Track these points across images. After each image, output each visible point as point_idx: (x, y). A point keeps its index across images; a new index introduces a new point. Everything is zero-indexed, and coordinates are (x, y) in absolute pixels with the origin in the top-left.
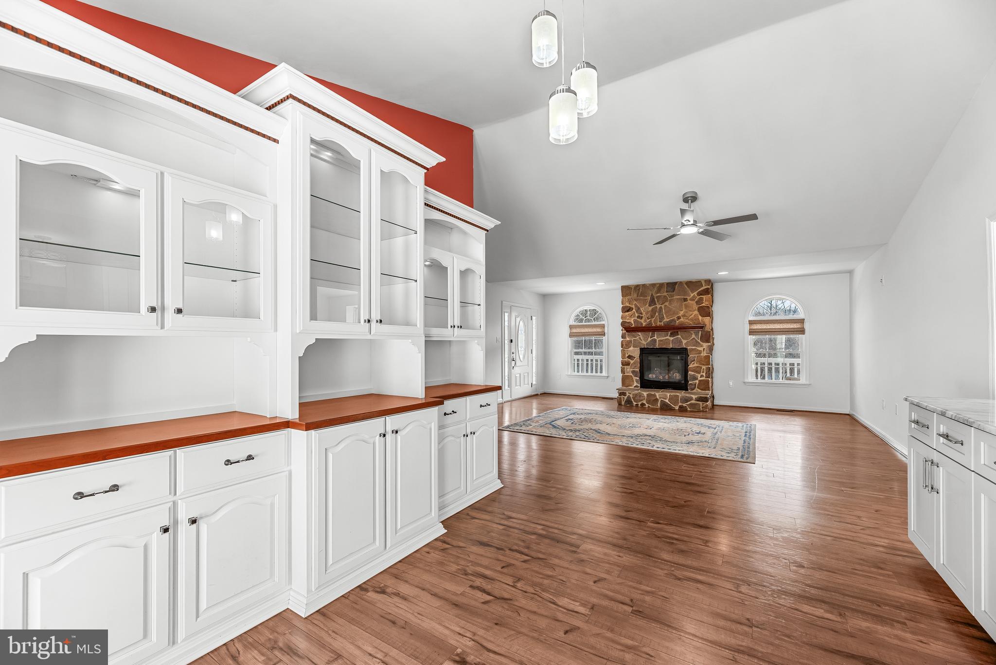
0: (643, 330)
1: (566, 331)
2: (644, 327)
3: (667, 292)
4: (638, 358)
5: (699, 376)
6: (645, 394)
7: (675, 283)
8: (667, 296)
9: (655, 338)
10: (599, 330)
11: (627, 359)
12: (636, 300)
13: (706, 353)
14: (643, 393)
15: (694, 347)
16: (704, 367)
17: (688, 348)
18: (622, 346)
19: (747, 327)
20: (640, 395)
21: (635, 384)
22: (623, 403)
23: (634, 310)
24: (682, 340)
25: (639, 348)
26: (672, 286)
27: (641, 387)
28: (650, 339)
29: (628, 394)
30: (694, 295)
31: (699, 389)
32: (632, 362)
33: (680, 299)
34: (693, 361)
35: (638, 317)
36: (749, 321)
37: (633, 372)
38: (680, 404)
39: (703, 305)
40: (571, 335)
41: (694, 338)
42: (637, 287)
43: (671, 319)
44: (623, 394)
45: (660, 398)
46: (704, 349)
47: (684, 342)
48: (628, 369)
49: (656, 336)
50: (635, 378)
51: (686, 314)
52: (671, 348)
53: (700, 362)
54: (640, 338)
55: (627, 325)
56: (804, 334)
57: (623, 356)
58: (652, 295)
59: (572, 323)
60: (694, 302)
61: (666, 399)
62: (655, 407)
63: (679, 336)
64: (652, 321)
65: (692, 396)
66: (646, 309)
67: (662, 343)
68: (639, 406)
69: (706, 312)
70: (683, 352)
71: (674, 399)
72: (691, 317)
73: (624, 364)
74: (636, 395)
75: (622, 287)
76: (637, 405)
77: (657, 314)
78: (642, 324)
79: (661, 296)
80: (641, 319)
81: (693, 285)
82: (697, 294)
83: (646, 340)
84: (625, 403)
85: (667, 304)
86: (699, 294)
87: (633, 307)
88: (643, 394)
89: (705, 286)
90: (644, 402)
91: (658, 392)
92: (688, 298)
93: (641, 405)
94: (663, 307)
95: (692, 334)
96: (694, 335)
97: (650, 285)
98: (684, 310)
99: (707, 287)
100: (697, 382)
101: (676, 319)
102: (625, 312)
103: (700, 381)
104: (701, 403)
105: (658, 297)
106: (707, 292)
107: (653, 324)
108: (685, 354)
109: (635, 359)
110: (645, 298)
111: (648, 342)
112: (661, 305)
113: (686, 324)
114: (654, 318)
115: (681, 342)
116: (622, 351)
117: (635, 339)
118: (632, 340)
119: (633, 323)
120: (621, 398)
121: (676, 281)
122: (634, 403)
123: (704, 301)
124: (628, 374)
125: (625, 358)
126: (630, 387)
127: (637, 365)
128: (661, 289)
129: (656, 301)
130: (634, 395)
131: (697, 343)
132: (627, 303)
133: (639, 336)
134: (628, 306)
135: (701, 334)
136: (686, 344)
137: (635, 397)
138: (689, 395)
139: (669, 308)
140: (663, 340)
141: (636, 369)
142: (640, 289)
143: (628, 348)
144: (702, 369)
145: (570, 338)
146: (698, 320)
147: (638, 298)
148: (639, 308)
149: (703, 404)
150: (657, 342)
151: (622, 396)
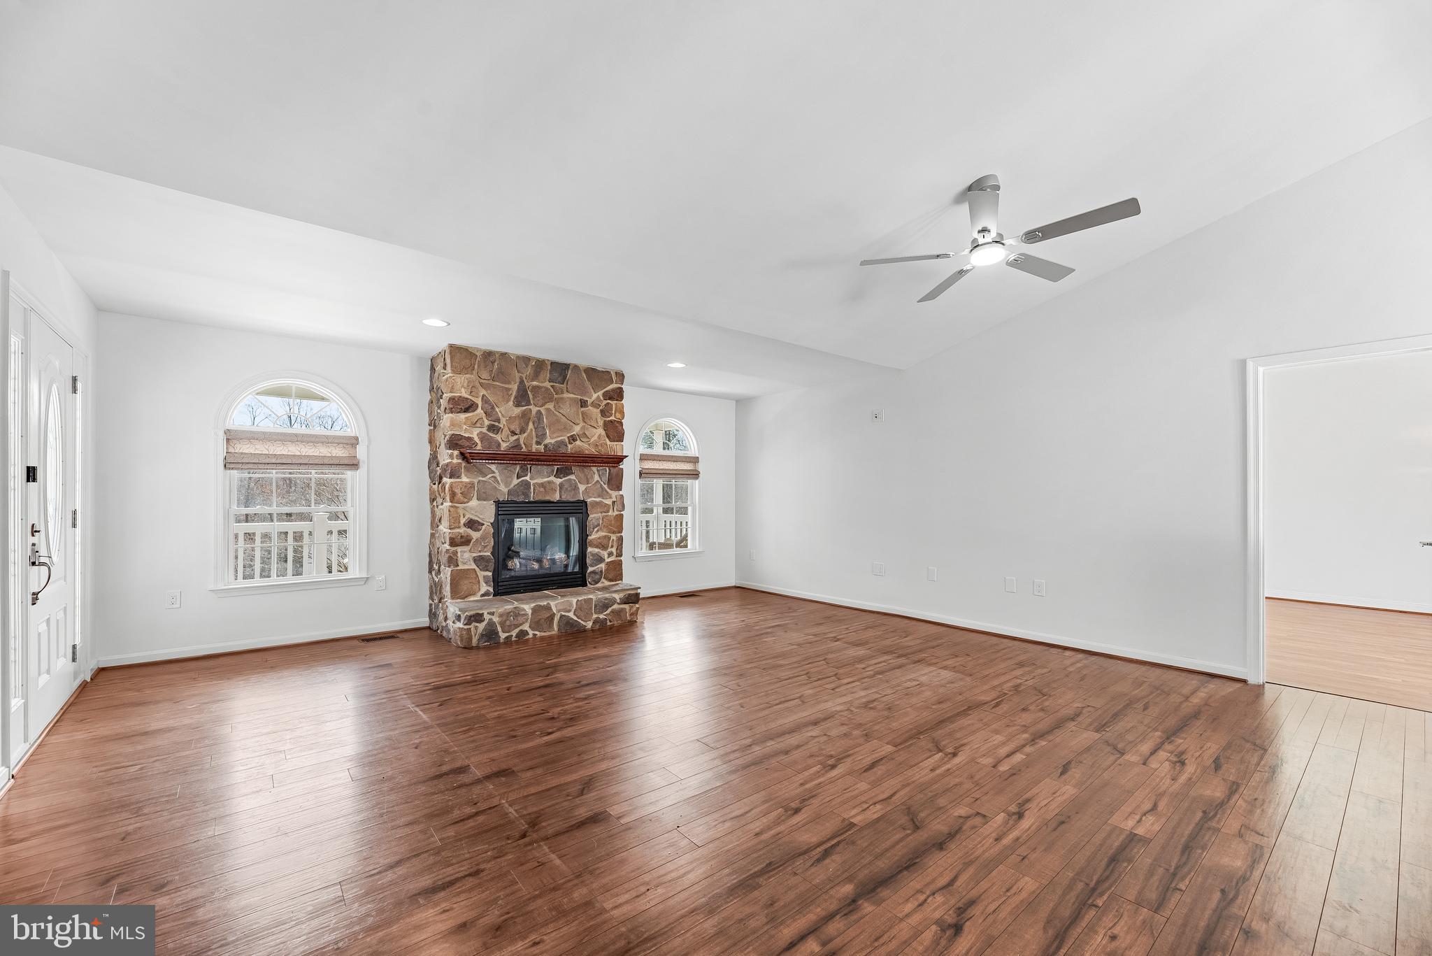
0: (504, 459)
1: (211, 449)
2: (506, 453)
3: (551, 380)
4: (490, 525)
5: (606, 554)
7: (567, 366)
8: (552, 390)
9: (527, 478)
10: (339, 452)
11: (463, 530)
12: (484, 386)
13: (618, 510)
14: (522, 606)
15: (598, 500)
16: (614, 537)
17: (589, 500)
19: (639, 465)
20: (517, 613)
21: (484, 588)
22: (475, 642)
23: (479, 410)
24: (579, 485)
25: (493, 502)
26: (561, 370)
27: (497, 593)
28: (516, 481)
29: (487, 617)
30: (598, 396)
31: (606, 579)
32: (475, 535)
33: (575, 400)
34: (596, 527)
35: (492, 428)
36: (640, 454)
37: (479, 560)
38: (595, 616)
39: (612, 418)
40: (230, 463)
41: (597, 481)
42: (488, 355)
43: (559, 439)
44: (478, 618)
45: (559, 611)
47: (582, 488)
48: (466, 556)
49: (528, 473)
50: (481, 574)
51: (586, 433)
52: (558, 502)
53: (607, 527)
54: (494, 477)
55: (463, 444)
56: (698, 479)
60: (597, 411)
61: (569, 611)
62: (547, 634)
63: (572, 477)
64: (522, 441)
65: (613, 596)
66: (507, 410)
67: (540, 489)
68: (514, 639)
69: (615, 431)
70: (579, 509)
71: (583, 609)
72: (591, 440)
73: (457, 542)
74: (508, 614)
75: (451, 346)
76: (509, 638)
77: (531, 426)
78: (500, 445)
79: (540, 387)
80: (497, 434)
81: (597, 376)
82: (604, 395)
83: (507, 484)
84: (480, 640)
85: (550, 406)
86: (607, 396)
87: (479, 401)
88: (522, 609)
89: (615, 383)
90: (526, 627)
91: (555, 597)
92: (590, 401)
93: (517, 636)
94: (543, 412)
95: (594, 473)
96: (597, 475)
97: (518, 357)
98: (582, 424)
99: (620, 386)
100: (603, 566)
101: (567, 440)
102: (458, 413)
103: (608, 564)
104: (627, 607)
105: (535, 389)
106: (618, 395)
107: (523, 446)
108: (582, 513)
109: (484, 527)
110: (507, 386)
111: (512, 486)
112: (540, 407)
113: (587, 452)
114: (526, 434)
115: (576, 488)
116: (452, 509)
117: (484, 479)
118: (476, 481)
119: (477, 439)
120: (470, 629)
121: (568, 362)
122: (503, 636)
123: (613, 412)
124: (466, 567)
125: (459, 527)
126: (472, 598)
127: (489, 542)
128: (540, 372)
129: (531, 396)
130: (501, 616)
131: (602, 491)
132: (463, 390)
133: (494, 472)
134: (467, 399)
135: (610, 473)
136: (585, 492)
137: (505, 621)
138: (610, 595)
139: (555, 415)
140: (543, 483)
141: (486, 551)
142: (494, 361)
143: (467, 502)
144: (611, 541)
145: (226, 471)
146: (606, 446)
147: (491, 382)
148: (493, 408)
149: (631, 608)
150: (532, 487)
151: (474, 624)
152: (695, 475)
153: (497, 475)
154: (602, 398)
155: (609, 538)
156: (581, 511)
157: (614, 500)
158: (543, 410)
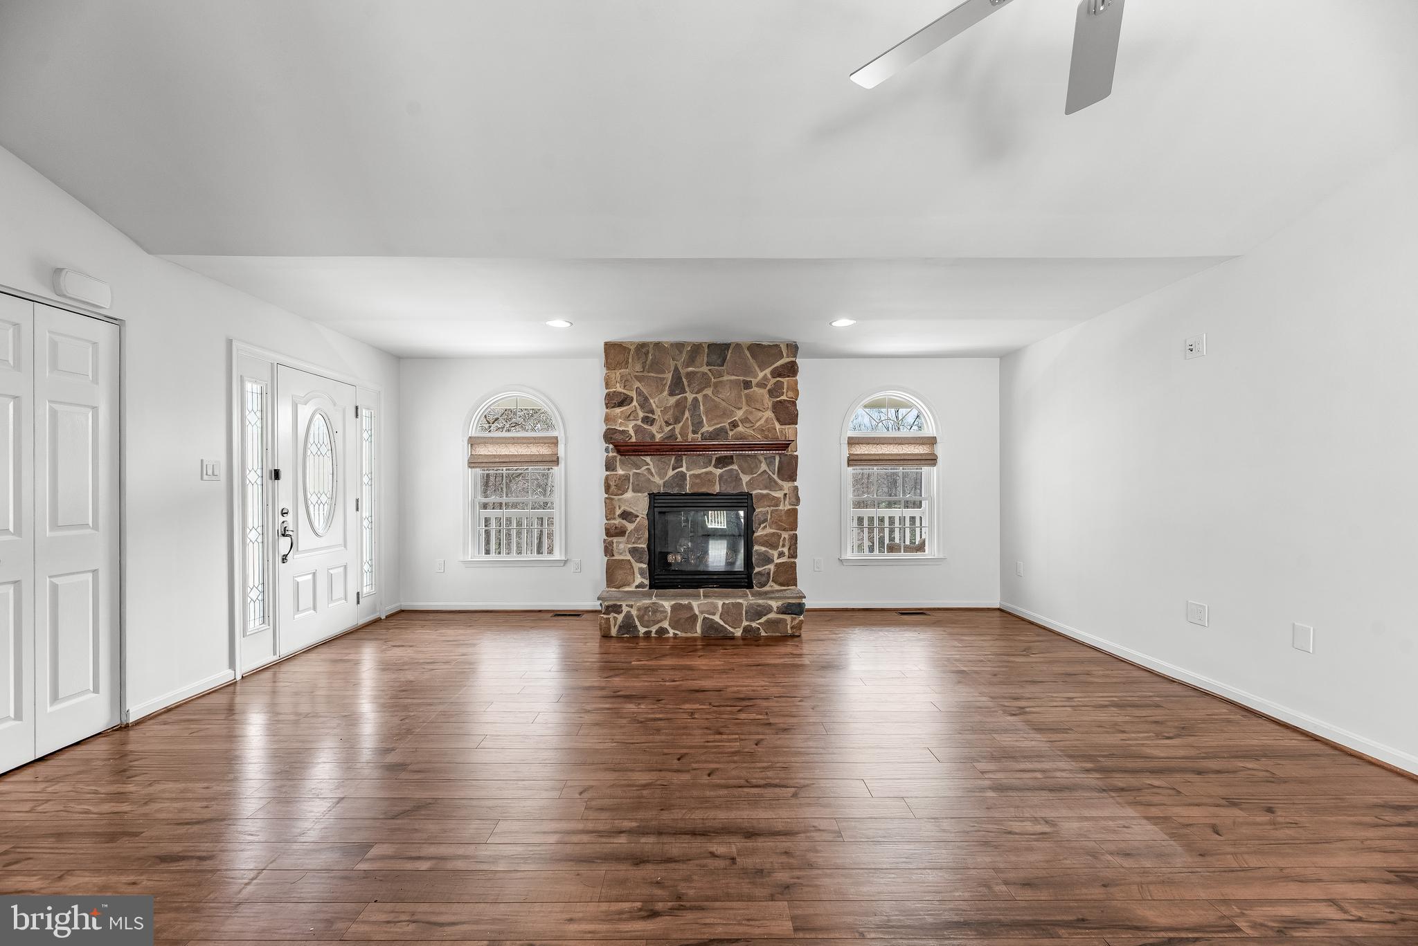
0: (658, 450)
1: (459, 453)
2: (658, 444)
3: (708, 364)
4: (645, 516)
5: (776, 554)
6: (667, 605)
7: (727, 346)
8: (710, 374)
9: (684, 469)
10: (544, 450)
11: (618, 521)
12: (639, 379)
13: (790, 504)
14: (661, 602)
15: (765, 492)
16: (785, 535)
17: (754, 492)
18: (607, 488)
19: (845, 450)
20: (656, 609)
21: (639, 579)
22: (614, 632)
23: (635, 403)
24: (741, 475)
25: (646, 494)
26: (719, 352)
27: (653, 586)
28: (671, 473)
29: (625, 609)
30: (766, 375)
31: (776, 583)
32: (630, 527)
33: (737, 382)
34: (763, 522)
35: (646, 420)
36: (849, 438)
37: (633, 551)
38: (745, 623)
39: (782, 398)
40: (473, 463)
41: (765, 471)
42: (642, 348)
43: (718, 426)
44: (616, 609)
45: (702, 612)
47: (745, 478)
48: (621, 545)
49: (684, 464)
50: (637, 566)
51: (750, 418)
52: (717, 495)
53: (776, 523)
54: (649, 469)
55: (619, 437)
56: (934, 465)
57: (610, 513)
58: (676, 369)
59: (473, 432)
60: (764, 392)
61: (714, 614)
62: (689, 635)
63: (735, 467)
64: (677, 431)
65: (769, 602)
66: (662, 401)
67: (698, 481)
68: (653, 635)
69: (787, 413)
70: (745, 501)
71: (731, 613)
72: (758, 424)
73: (613, 532)
74: (646, 609)
75: (605, 344)
76: (648, 634)
77: (687, 414)
78: (653, 436)
79: (697, 372)
80: (651, 425)
81: (763, 351)
82: (771, 373)
83: (661, 476)
84: (619, 631)
85: (709, 391)
86: (777, 373)
87: (634, 394)
88: (663, 606)
89: (787, 357)
90: (666, 624)
91: (697, 596)
92: (754, 381)
93: (657, 632)
94: (700, 399)
95: (761, 462)
96: (764, 463)
97: (672, 345)
98: (745, 408)
99: (793, 359)
100: (772, 567)
101: (728, 426)
102: (613, 407)
103: (777, 565)
104: (788, 618)
105: (690, 376)
106: (792, 369)
107: (679, 436)
109: (638, 519)
110: (661, 376)
111: (667, 478)
112: (696, 393)
113: (751, 439)
114: (682, 423)
115: (738, 479)
116: (608, 501)
117: (638, 471)
118: (631, 474)
119: (632, 432)
120: (609, 618)
121: (729, 342)
122: (642, 630)
123: (785, 391)
124: (621, 557)
125: (614, 519)
126: (627, 589)
127: (643, 534)
128: (696, 356)
129: (686, 383)
130: (639, 610)
131: (769, 482)
132: (618, 385)
133: (648, 464)
134: (621, 393)
135: (780, 461)
136: (749, 483)
137: (643, 616)
138: (765, 601)
139: (713, 400)
140: (700, 474)
141: (639, 544)
142: (648, 352)
143: (622, 494)
144: (782, 539)
145: (470, 469)
146: (774, 431)
147: (646, 374)
148: (646, 399)
149: (793, 619)
150: (688, 478)
151: (613, 615)
152: (932, 460)
153: (651, 467)
154: (769, 376)
155: (780, 536)
156: (746, 505)
157: (785, 492)
158: (700, 397)
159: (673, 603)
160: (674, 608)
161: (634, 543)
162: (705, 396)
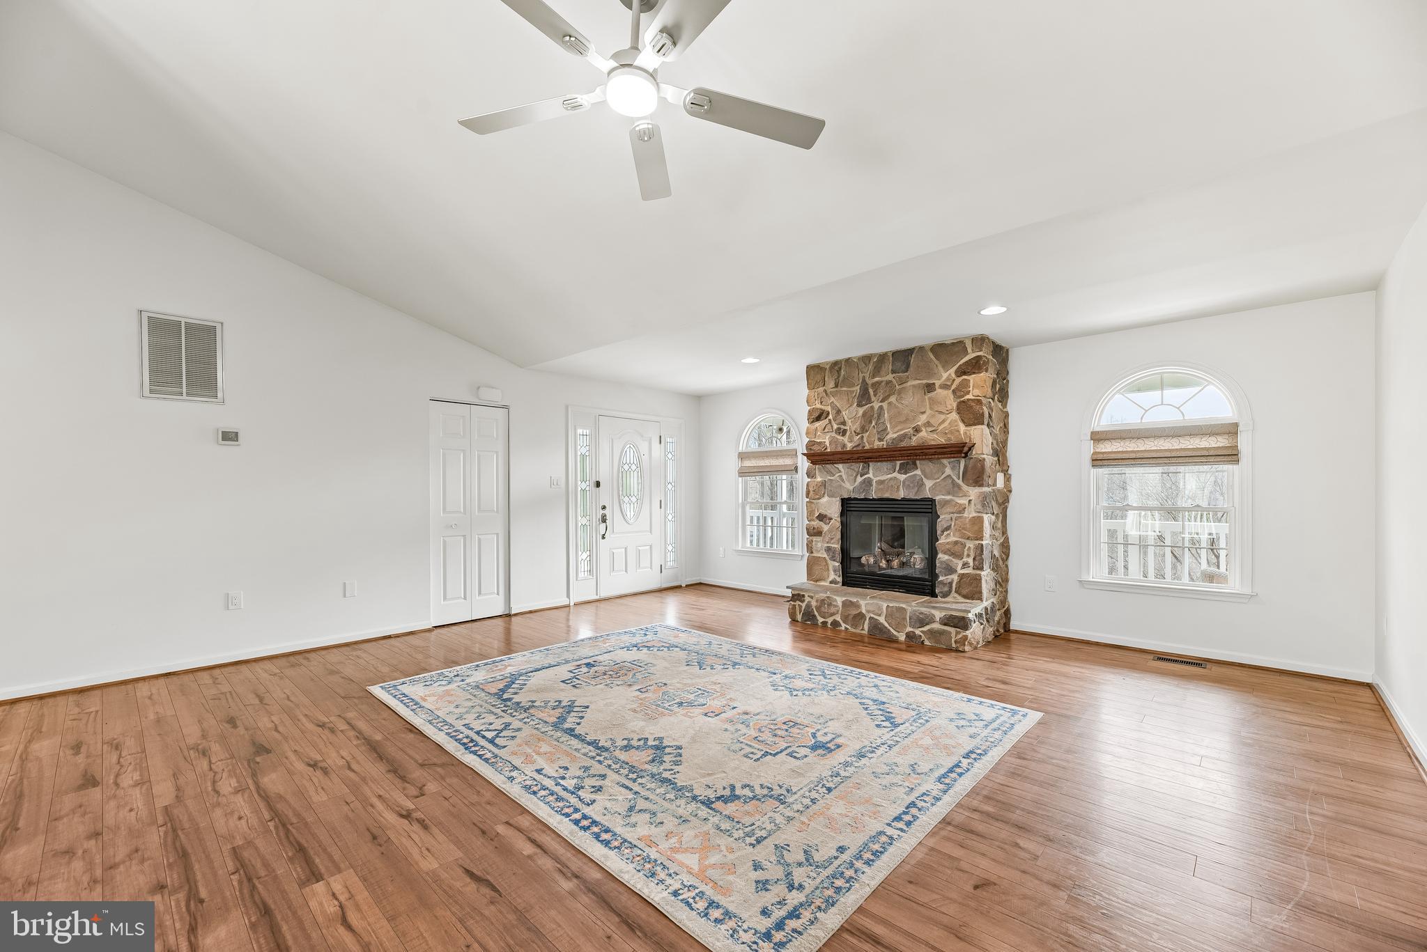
0: (846, 459)
1: (733, 464)
2: (851, 452)
3: (893, 372)
4: (839, 519)
5: (960, 564)
6: (840, 598)
7: (910, 352)
8: (894, 381)
9: (871, 475)
10: (790, 461)
11: (816, 523)
12: (833, 394)
13: (975, 511)
14: (835, 597)
15: (948, 497)
16: (971, 544)
17: (937, 498)
18: (809, 494)
19: (1089, 448)
20: (830, 603)
21: (832, 576)
22: (799, 617)
23: (830, 417)
24: (925, 480)
25: (838, 498)
26: (903, 358)
27: (842, 583)
28: (859, 479)
29: (807, 599)
30: (950, 374)
31: (958, 594)
32: (826, 528)
33: (918, 386)
34: (947, 529)
35: (839, 431)
36: (1092, 433)
37: (828, 550)
38: (909, 629)
39: (970, 397)
40: (743, 473)
41: (949, 476)
42: (835, 365)
43: (903, 432)
45: (869, 612)
46: (970, 501)
47: (929, 484)
48: (819, 543)
49: (871, 471)
50: (832, 564)
51: (932, 421)
52: (903, 499)
53: (960, 530)
54: (839, 476)
55: (816, 448)
56: (1237, 461)
57: (810, 513)
58: (864, 380)
59: (742, 448)
60: (948, 393)
61: (880, 615)
62: (858, 631)
63: (918, 472)
64: (865, 439)
65: (933, 612)
66: (852, 414)
67: (882, 486)
68: (828, 625)
69: (976, 413)
70: (927, 508)
71: (895, 617)
72: (941, 428)
73: (814, 533)
74: (826, 600)
75: (808, 367)
76: (824, 623)
77: (874, 423)
78: (844, 446)
79: (882, 382)
80: (843, 435)
81: (947, 351)
82: (956, 372)
83: (852, 480)
84: (803, 617)
85: (893, 399)
86: (961, 372)
88: (836, 600)
89: (973, 351)
90: (838, 618)
91: (864, 596)
92: (938, 383)
93: (832, 624)
94: (886, 407)
95: (945, 466)
96: (950, 469)
97: (859, 359)
98: (929, 412)
99: (980, 354)
100: (955, 577)
101: (912, 432)
102: (813, 422)
103: (962, 576)
104: (951, 630)
105: (876, 385)
106: (978, 365)
107: (867, 444)
108: (931, 513)
109: (832, 521)
110: (851, 389)
111: (856, 484)
112: (881, 402)
113: (933, 443)
114: (869, 432)
115: (921, 485)
116: (808, 504)
117: (832, 478)
118: (827, 480)
119: (827, 443)
120: (795, 605)
121: (912, 346)
122: (821, 620)
123: (970, 389)
124: (819, 555)
125: (813, 520)
126: (822, 583)
127: (837, 535)
128: (882, 366)
129: (872, 393)
130: (817, 601)
131: (953, 488)
132: (817, 402)
133: (840, 471)
134: (818, 409)
135: (965, 465)
136: (932, 489)
137: (820, 607)
138: (928, 610)
139: (897, 407)
140: (884, 481)
141: (832, 544)
142: (840, 369)
143: (819, 499)
144: (967, 548)
145: (740, 479)
146: (958, 433)
147: (839, 388)
148: (839, 412)
149: (957, 633)
150: (874, 484)
151: (798, 603)
152: (1231, 456)
153: (843, 474)
154: (954, 376)
155: (964, 545)
156: (929, 511)
157: (971, 498)
158: (885, 405)
159: (844, 599)
160: (844, 603)
161: (828, 542)
162: (890, 404)
